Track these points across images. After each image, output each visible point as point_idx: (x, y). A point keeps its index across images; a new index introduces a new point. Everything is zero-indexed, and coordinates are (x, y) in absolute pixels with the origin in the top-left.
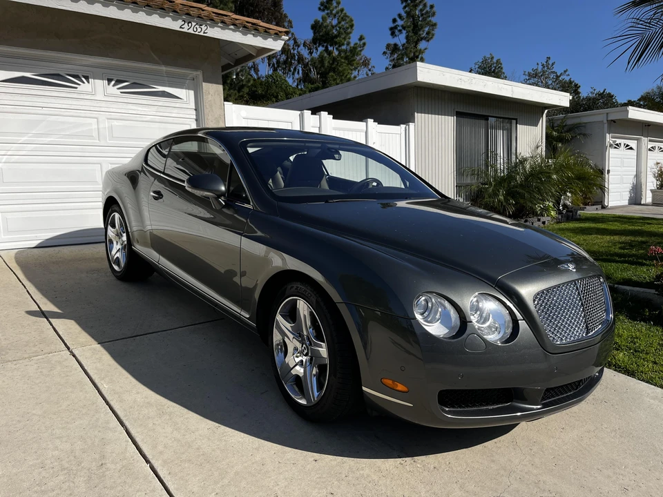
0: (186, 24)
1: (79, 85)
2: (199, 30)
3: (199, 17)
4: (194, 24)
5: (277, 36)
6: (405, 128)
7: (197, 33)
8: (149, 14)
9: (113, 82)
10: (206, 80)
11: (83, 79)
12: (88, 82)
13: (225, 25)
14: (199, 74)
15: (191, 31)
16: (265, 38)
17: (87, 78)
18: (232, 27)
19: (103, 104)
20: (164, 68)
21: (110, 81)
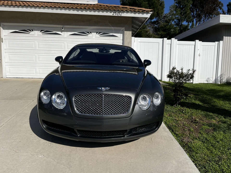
0: (115, 13)
1: (88, 35)
2: (119, 14)
3: (118, 10)
4: (117, 13)
5: (147, 12)
6: (218, 43)
7: (118, 16)
8: (103, 12)
9: (98, 33)
10: (126, 30)
11: (90, 33)
12: (91, 34)
13: (127, 12)
14: (124, 28)
15: (116, 15)
16: (143, 14)
17: (91, 33)
18: (130, 12)
19: (94, 40)
20: (113, 28)
21: (97, 33)
